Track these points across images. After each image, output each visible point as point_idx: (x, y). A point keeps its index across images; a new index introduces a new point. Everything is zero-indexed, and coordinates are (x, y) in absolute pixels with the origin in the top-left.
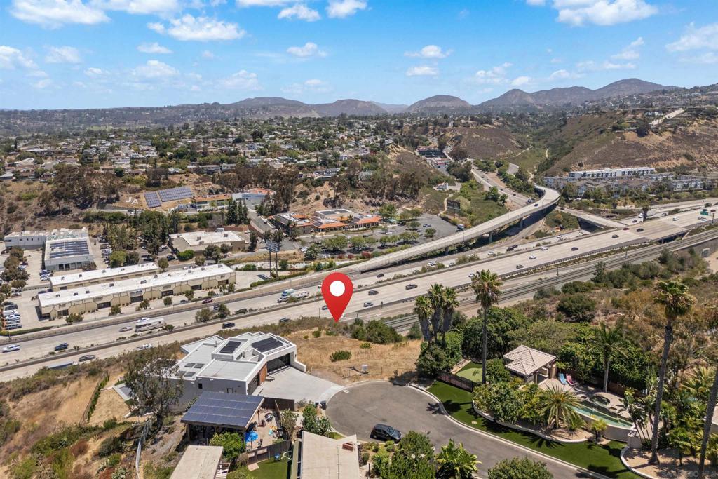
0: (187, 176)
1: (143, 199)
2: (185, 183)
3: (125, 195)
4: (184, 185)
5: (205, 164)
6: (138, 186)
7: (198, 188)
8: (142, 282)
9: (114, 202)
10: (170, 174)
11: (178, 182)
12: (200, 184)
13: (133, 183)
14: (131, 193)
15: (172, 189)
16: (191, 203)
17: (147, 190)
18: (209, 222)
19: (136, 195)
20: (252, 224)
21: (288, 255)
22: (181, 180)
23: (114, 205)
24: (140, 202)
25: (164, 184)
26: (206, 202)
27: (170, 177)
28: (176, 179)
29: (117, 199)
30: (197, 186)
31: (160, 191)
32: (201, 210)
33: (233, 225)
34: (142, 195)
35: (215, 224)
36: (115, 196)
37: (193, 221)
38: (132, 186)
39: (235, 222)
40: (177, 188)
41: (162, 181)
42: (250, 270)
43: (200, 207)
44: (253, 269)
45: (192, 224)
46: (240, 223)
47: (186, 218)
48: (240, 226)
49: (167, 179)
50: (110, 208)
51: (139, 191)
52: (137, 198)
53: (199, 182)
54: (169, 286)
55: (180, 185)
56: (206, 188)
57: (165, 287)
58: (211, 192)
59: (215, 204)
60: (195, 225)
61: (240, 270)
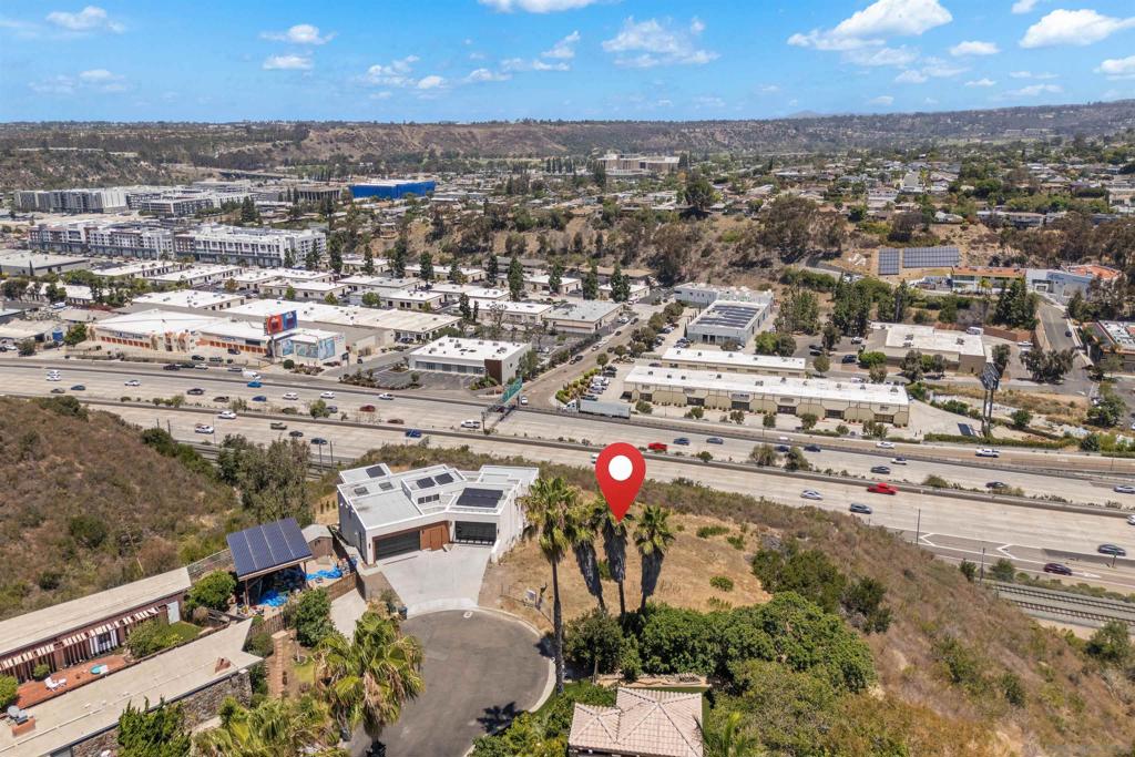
0: (964, 229)
1: (875, 260)
2: (956, 240)
3: (851, 249)
4: (953, 243)
5: (1020, 210)
6: (876, 238)
7: (975, 253)
8: (757, 384)
9: (832, 259)
10: (937, 222)
11: (943, 238)
12: (981, 246)
13: (870, 232)
14: (861, 247)
15: (927, 249)
16: (949, 276)
17: (887, 245)
18: (962, 312)
19: (868, 251)
20: (1040, 331)
21: (1057, 403)
22: (950, 235)
23: (830, 262)
24: (868, 263)
25: (917, 238)
26: (972, 278)
27: (933, 228)
28: (940, 232)
29: (838, 254)
30: (973, 248)
31: (907, 249)
32: (959, 290)
33: (1003, 327)
34: (876, 253)
35: (969, 319)
36: (836, 249)
37: (933, 306)
38: (869, 236)
39: (1008, 322)
40: (937, 248)
41: (915, 233)
42: (954, 411)
43: (958, 285)
44: (959, 410)
45: (930, 312)
46: (1016, 325)
47: (923, 301)
48: (1015, 331)
49: (925, 230)
50: (824, 267)
51: (874, 245)
52: (867, 256)
53: (980, 242)
54: (790, 399)
55: (944, 243)
56: (991, 253)
57: (785, 399)
58: (995, 261)
59: (988, 283)
60: (935, 314)
61: (938, 406)
